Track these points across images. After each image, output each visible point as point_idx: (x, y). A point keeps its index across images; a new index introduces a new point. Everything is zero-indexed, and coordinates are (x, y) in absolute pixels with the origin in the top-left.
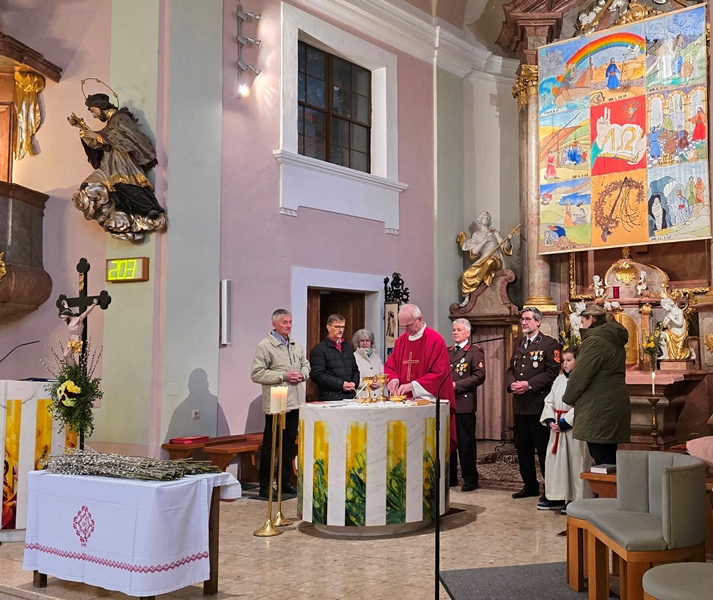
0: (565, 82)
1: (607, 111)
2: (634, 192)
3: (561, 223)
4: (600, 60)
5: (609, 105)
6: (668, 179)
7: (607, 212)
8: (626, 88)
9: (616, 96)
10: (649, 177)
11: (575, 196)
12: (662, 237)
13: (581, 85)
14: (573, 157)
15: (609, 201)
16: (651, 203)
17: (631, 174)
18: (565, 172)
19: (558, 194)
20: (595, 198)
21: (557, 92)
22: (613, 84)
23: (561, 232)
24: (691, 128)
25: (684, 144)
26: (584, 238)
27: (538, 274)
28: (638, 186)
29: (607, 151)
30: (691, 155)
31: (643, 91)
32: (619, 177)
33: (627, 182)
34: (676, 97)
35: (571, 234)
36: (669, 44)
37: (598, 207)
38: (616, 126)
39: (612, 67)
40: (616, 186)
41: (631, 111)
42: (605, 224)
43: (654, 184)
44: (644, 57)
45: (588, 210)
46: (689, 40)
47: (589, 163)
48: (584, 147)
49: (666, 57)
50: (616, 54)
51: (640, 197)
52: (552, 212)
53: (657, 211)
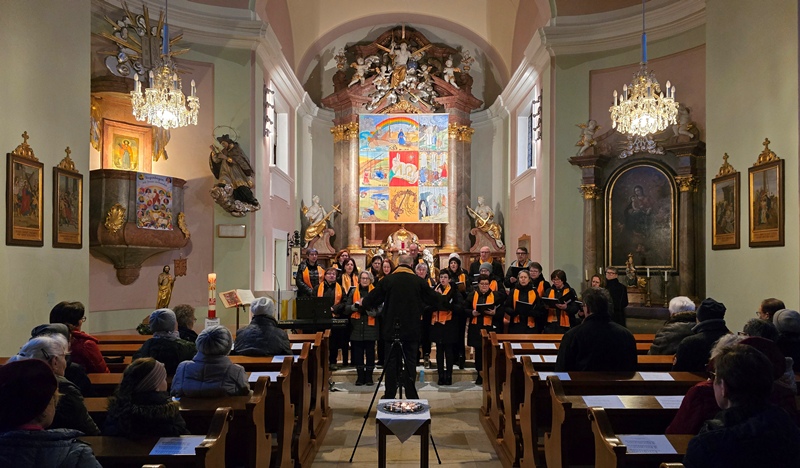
0: (376, 136)
1: (398, 156)
2: (412, 197)
3: (372, 208)
4: (395, 128)
5: (399, 153)
6: (428, 194)
7: (397, 205)
8: (408, 145)
9: (403, 149)
10: (420, 190)
11: (380, 195)
12: (425, 220)
13: (384, 139)
14: (379, 175)
15: (399, 200)
16: (420, 203)
17: (410, 188)
18: (375, 182)
19: (370, 193)
20: (391, 198)
21: (370, 140)
22: (401, 142)
23: (372, 212)
24: (440, 171)
25: (437, 178)
26: (384, 216)
27: (355, 233)
28: (414, 195)
29: (398, 175)
30: (440, 184)
31: (417, 149)
32: (405, 189)
33: (409, 192)
34: (433, 155)
35: (378, 214)
36: (430, 128)
37: (393, 203)
38: (403, 163)
39: (401, 134)
40: (402, 193)
41: (411, 157)
42: (397, 211)
43: (422, 195)
44: (418, 132)
45: (387, 202)
46: (440, 129)
47: (387, 180)
48: (385, 171)
49: (429, 135)
50: (404, 127)
51: (415, 200)
52: (367, 202)
53: (423, 208)
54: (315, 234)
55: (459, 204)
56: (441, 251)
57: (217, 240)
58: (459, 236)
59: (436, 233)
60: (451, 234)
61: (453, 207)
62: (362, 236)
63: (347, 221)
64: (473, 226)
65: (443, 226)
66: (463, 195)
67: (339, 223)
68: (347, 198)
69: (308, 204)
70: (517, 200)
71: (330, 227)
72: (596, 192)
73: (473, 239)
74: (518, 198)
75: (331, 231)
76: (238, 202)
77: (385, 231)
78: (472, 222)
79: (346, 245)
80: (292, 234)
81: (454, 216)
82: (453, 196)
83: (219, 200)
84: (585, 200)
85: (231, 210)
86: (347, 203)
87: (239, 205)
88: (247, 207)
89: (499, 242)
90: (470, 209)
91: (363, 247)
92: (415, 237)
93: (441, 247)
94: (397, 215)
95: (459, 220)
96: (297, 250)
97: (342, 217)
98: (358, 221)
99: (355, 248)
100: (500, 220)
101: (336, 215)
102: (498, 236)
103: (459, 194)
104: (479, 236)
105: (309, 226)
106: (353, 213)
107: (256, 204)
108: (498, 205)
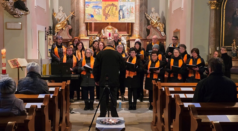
2: (115, 8)
3: (92, 13)
6: (124, 6)
7: (107, 12)
10: (119, 4)
11: (97, 6)
12: (122, 21)
15: (107, 9)
16: (119, 11)
17: (114, 3)
19: (91, 5)
20: (103, 8)
23: (92, 16)
26: (99, 18)
27: (83, 28)
28: (116, 6)
32: (110, 3)
33: (113, 5)
35: (96, 17)
37: (104, 11)
40: (109, 5)
42: (106, 15)
43: (120, 6)
51: (116, 9)
52: (89, 10)
53: (121, 14)
54: (60, 28)
55: (141, 12)
56: (131, 38)
57: (6, 31)
58: (141, 30)
59: (128, 28)
60: (136, 28)
61: (138, 14)
62: (87, 29)
63: (78, 21)
64: (149, 24)
65: (132, 24)
66: (143, 7)
67: (74, 22)
68: (78, 8)
69: (56, 11)
70: (173, 10)
71: (69, 24)
72: (217, 5)
73: (148, 31)
74: (174, 9)
75: (70, 26)
76: (17, 9)
77: (99, 27)
78: (148, 22)
79: (78, 34)
80: (48, 28)
81: (138, 18)
82: (138, 7)
83: (6, 8)
84: (211, 10)
85: (13, 14)
86: (78, 11)
87: (17, 11)
88: (22, 12)
89: (163, 33)
90: (147, 15)
91: (88, 35)
92: (117, 30)
93: (131, 36)
94: (106, 18)
95: (141, 21)
96: (51, 37)
97: (76, 18)
98: (84, 20)
99: (83, 36)
100: (163, 21)
101: (72, 17)
102: (162, 30)
103: (141, 6)
104: (152, 30)
105: (57, 23)
106: (82, 16)
107: (27, 11)
108: (163, 12)
